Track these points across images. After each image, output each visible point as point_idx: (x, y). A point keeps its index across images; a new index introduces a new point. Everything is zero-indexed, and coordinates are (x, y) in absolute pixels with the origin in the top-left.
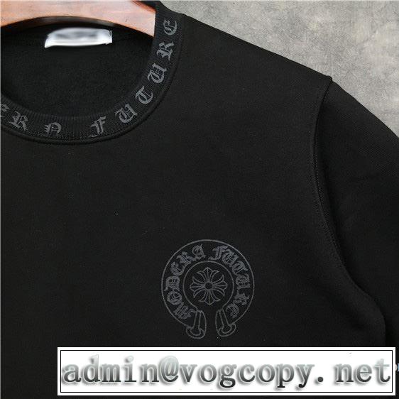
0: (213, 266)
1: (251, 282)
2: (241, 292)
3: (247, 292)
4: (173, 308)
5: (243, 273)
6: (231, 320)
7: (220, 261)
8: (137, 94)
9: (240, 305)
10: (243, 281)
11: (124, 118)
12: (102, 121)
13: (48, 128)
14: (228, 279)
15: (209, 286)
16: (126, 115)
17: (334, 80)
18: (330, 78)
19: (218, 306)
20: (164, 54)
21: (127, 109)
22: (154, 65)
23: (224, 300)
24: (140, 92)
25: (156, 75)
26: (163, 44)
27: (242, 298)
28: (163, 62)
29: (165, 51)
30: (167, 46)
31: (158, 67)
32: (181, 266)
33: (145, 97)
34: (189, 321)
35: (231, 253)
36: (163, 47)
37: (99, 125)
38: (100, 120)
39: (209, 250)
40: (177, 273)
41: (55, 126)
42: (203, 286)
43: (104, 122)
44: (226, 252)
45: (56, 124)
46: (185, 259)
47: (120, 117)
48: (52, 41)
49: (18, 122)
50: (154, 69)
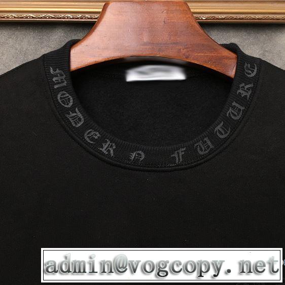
8: (216, 129)
11: (201, 150)
12: (182, 151)
13: (133, 156)
16: (204, 147)
20: (244, 94)
21: (206, 142)
22: (234, 104)
24: (219, 128)
26: (243, 84)
28: (241, 100)
29: (244, 91)
30: (246, 87)
31: (237, 105)
33: (223, 132)
36: (243, 87)
37: (179, 155)
38: (180, 151)
41: (139, 154)
43: (183, 153)
45: (140, 152)
47: (198, 149)
48: (133, 76)
49: (107, 148)
50: (234, 107)
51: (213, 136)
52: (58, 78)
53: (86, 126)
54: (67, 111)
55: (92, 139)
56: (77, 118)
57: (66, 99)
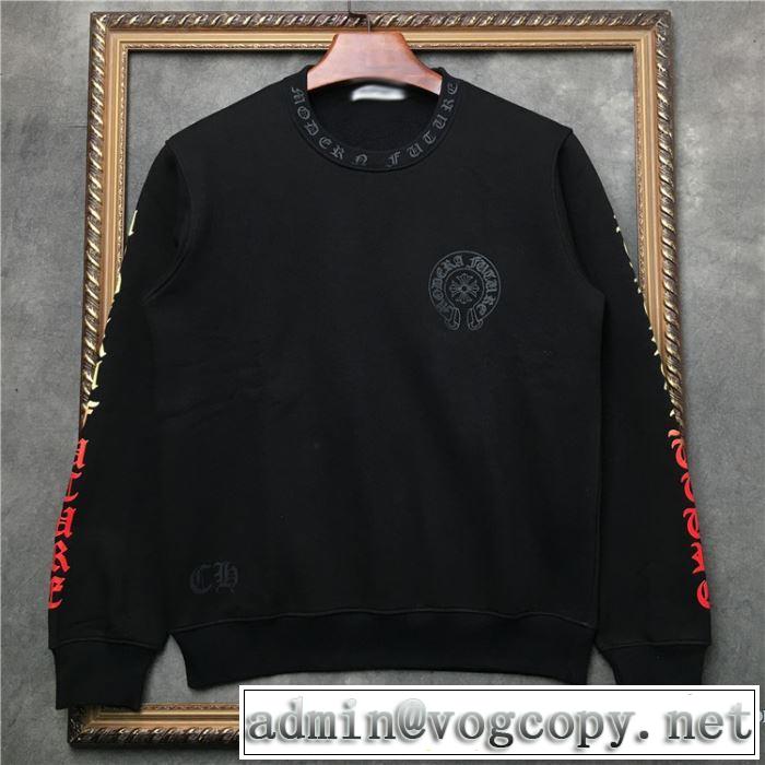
0: (469, 273)
1: (498, 287)
2: (489, 294)
3: (494, 294)
4: (437, 302)
5: (492, 279)
6: (479, 317)
7: (475, 269)
8: (424, 136)
9: (487, 305)
10: (492, 286)
11: (413, 153)
12: (397, 155)
13: (358, 158)
14: (479, 284)
15: (464, 289)
16: (415, 151)
17: (575, 133)
18: (571, 131)
19: (471, 305)
20: (447, 108)
21: (416, 147)
22: (439, 116)
23: (475, 300)
24: (426, 135)
25: (439, 122)
26: (447, 100)
27: (490, 300)
28: (445, 113)
29: (447, 106)
30: (449, 102)
31: (441, 117)
32: (444, 271)
33: (430, 139)
34: (448, 315)
35: (484, 263)
36: (446, 102)
37: (394, 158)
38: (395, 155)
39: (467, 260)
40: (441, 276)
41: (362, 157)
42: (460, 289)
44: (479, 263)
45: (364, 155)
46: (447, 266)
47: (410, 153)
49: (337, 152)
50: (439, 119)
51: (422, 142)
52: (298, 96)
53: (320, 135)
54: (306, 122)
55: (325, 145)
56: (313, 128)
57: (305, 112)
